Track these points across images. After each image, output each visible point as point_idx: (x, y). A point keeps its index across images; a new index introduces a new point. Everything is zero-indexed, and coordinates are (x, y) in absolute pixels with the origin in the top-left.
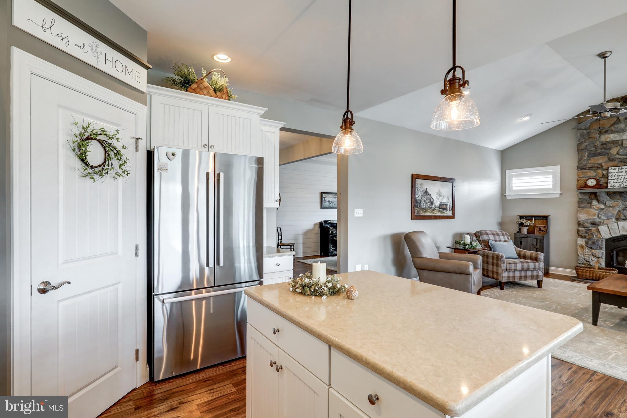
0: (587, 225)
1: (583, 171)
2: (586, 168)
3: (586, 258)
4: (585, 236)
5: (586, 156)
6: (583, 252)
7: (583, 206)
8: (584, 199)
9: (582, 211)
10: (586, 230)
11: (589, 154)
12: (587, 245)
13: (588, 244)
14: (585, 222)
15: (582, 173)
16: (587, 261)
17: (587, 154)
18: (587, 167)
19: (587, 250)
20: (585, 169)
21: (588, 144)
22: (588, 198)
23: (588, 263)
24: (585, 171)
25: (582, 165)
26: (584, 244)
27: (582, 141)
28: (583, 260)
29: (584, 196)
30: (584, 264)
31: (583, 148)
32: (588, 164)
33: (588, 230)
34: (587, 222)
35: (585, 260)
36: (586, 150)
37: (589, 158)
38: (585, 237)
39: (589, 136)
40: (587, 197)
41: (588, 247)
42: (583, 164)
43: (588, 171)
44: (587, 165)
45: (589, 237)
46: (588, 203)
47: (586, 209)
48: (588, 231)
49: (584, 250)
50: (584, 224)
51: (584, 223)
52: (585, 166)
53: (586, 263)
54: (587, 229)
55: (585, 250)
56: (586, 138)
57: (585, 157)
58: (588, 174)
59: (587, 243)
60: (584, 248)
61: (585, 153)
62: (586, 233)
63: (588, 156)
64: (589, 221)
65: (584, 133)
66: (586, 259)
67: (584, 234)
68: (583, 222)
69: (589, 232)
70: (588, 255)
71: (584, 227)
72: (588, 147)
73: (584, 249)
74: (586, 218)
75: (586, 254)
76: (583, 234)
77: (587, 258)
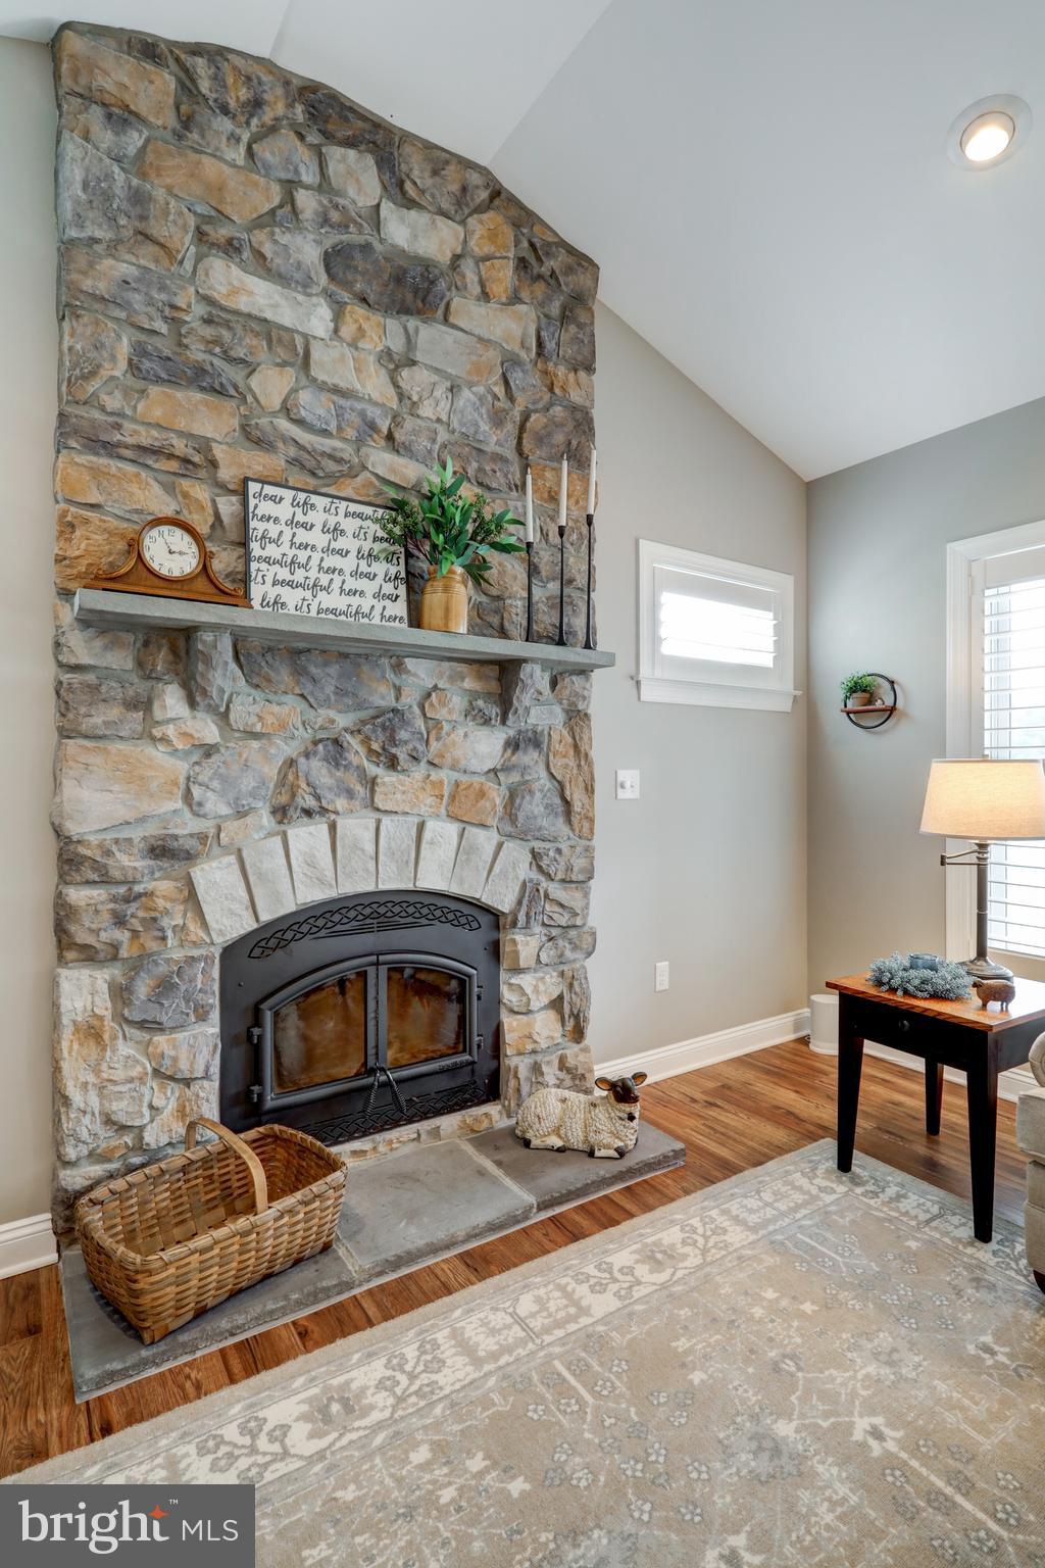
0: (125, 860)
1: (102, 461)
2: (119, 445)
3: (115, 1106)
4: (115, 947)
5: (123, 365)
6: (97, 1072)
7: (98, 720)
8: (106, 673)
9: (96, 760)
10: (114, 899)
11: (140, 351)
12: (126, 1012)
13: (127, 1003)
14: (117, 841)
15: (96, 473)
16: (123, 1128)
17: (125, 340)
18: (129, 440)
19: (125, 1050)
20: (110, 449)
21: (138, 280)
22: (130, 665)
23: (128, 1139)
24: (114, 465)
25: (97, 415)
26: (104, 1006)
27: (98, 234)
28: (98, 1128)
29: (106, 648)
30: (104, 1158)
31: (102, 287)
32: (134, 420)
33: (129, 900)
34: (129, 840)
35: (109, 1121)
36: (123, 315)
37: (141, 384)
38: (113, 954)
39: (140, 226)
40: (120, 660)
41: (127, 1021)
42: (103, 409)
43: (130, 468)
44: (127, 425)
45: (135, 952)
46: (132, 705)
47: (120, 746)
48: (132, 908)
49: (109, 1053)
50: (110, 862)
51: (108, 853)
52: (118, 427)
53: (113, 1143)
54: (122, 890)
55: (113, 1052)
56: (123, 221)
57: (113, 358)
58: (134, 488)
59: (121, 994)
60: (106, 1037)
61: (119, 337)
62: (120, 921)
63: (130, 361)
64: (136, 834)
65: (109, 176)
66: (122, 1119)
67: (104, 936)
68: (100, 846)
69: (132, 916)
70: (131, 1080)
71: (106, 880)
72: (137, 299)
73: (104, 1049)
74: (122, 813)
75: (119, 1074)
76: (96, 932)
77: (123, 1104)
